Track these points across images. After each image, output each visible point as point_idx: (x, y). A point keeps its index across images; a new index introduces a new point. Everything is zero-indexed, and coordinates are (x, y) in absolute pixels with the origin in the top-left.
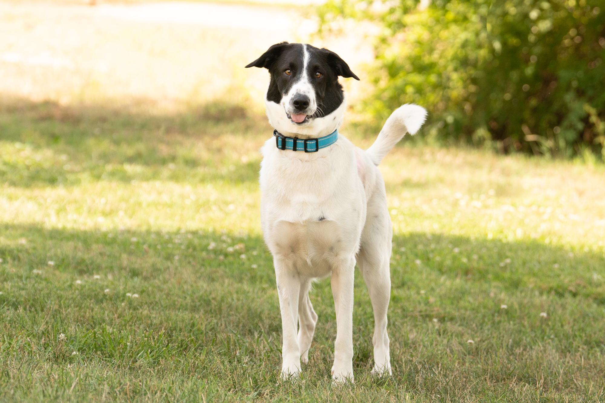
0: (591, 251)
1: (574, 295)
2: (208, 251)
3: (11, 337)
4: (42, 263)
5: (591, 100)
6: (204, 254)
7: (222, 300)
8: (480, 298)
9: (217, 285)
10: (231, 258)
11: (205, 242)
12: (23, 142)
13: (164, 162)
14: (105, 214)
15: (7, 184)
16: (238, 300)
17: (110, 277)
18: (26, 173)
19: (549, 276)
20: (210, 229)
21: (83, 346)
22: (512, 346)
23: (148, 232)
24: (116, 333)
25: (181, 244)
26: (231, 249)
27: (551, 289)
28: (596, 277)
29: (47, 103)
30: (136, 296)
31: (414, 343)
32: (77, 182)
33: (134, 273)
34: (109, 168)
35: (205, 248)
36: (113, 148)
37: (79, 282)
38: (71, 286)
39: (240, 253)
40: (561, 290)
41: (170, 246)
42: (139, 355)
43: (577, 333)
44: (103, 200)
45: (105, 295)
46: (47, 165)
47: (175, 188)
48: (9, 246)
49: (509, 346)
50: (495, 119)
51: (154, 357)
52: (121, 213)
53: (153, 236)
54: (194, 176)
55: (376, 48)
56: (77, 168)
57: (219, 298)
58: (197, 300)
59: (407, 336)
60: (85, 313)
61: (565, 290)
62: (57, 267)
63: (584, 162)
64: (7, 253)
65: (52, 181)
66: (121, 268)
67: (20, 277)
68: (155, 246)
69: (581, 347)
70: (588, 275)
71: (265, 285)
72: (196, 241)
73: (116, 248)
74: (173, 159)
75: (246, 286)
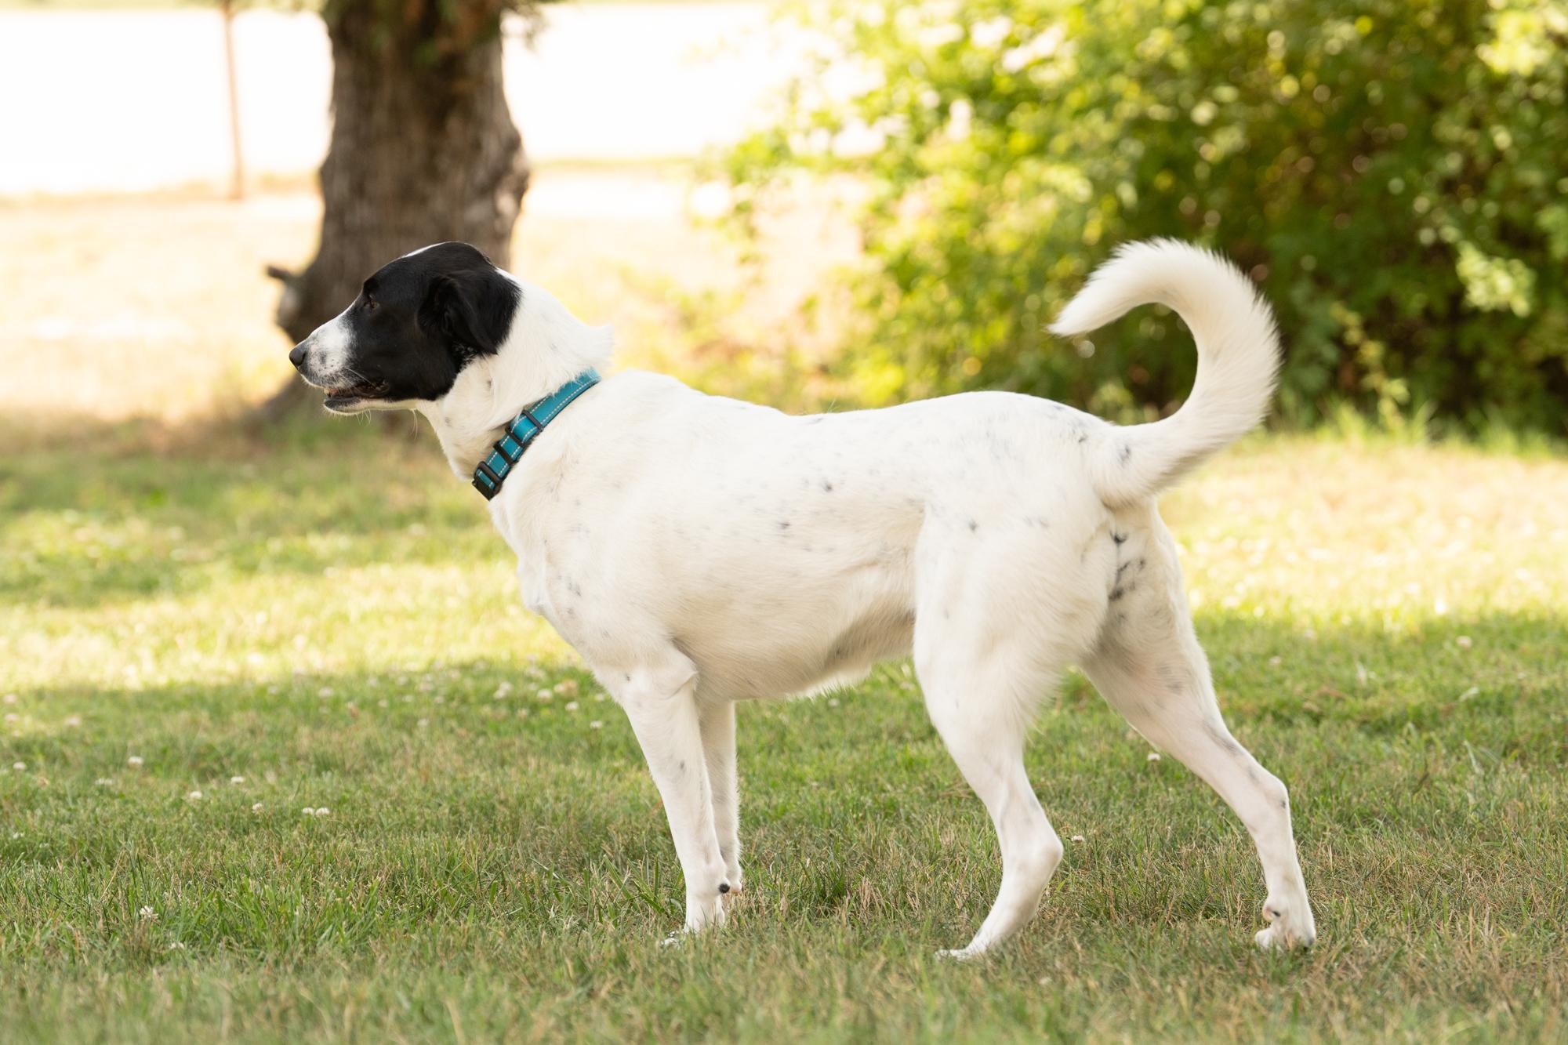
0: (1357, 624)
1: (1316, 719)
2: (495, 703)
3: (29, 923)
4: (116, 762)
5: (1346, 296)
6: (486, 710)
7: (521, 802)
8: (1103, 746)
9: (512, 772)
10: (545, 713)
11: (488, 683)
12: (80, 508)
13: (401, 522)
14: (264, 646)
15: (42, 603)
16: (557, 799)
17: (271, 778)
18: (86, 576)
19: (1260, 685)
20: (505, 656)
21: (195, 928)
22: (1173, 841)
23: (362, 675)
24: (269, 893)
25: (434, 693)
26: (545, 694)
27: (1265, 710)
28: (1362, 674)
29: (136, 422)
30: (325, 811)
31: (951, 854)
32: (204, 583)
33: (324, 765)
34: (276, 546)
35: (488, 698)
36: (284, 502)
37: (197, 794)
38: (178, 804)
39: (569, 700)
40: (1286, 712)
41: (409, 698)
42: (324, 935)
43: (1319, 799)
44: (261, 617)
45: (253, 817)
46: (135, 555)
47: (426, 576)
48: (43, 733)
49: (1167, 841)
50: (1139, 362)
51: (357, 937)
52: (300, 641)
53: (373, 682)
54: (468, 547)
55: (866, 229)
56: (203, 553)
57: (512, 801)
58: (463, 809)
59: (937, 841)
60: (206, 857)
61: (1297, 709)
62: (149, 768)
63: (1340, 434)
64: (36, 749)
65: (148, 588)
66: (295, 757)
67: (61, 797)
68: (375, 701)
69: (1328, 828)
70: (1346, 673)
71: (619, 763)
72: (469, 684)
73: (287, 714)
74: (421, 514)
75: (578, 770)
